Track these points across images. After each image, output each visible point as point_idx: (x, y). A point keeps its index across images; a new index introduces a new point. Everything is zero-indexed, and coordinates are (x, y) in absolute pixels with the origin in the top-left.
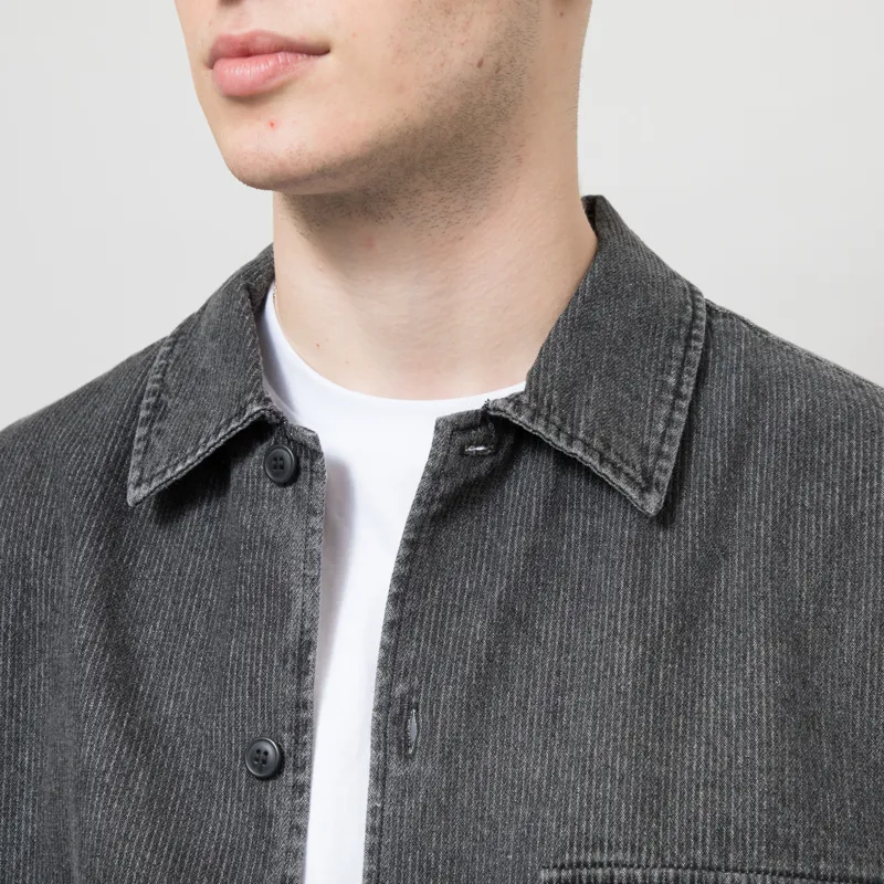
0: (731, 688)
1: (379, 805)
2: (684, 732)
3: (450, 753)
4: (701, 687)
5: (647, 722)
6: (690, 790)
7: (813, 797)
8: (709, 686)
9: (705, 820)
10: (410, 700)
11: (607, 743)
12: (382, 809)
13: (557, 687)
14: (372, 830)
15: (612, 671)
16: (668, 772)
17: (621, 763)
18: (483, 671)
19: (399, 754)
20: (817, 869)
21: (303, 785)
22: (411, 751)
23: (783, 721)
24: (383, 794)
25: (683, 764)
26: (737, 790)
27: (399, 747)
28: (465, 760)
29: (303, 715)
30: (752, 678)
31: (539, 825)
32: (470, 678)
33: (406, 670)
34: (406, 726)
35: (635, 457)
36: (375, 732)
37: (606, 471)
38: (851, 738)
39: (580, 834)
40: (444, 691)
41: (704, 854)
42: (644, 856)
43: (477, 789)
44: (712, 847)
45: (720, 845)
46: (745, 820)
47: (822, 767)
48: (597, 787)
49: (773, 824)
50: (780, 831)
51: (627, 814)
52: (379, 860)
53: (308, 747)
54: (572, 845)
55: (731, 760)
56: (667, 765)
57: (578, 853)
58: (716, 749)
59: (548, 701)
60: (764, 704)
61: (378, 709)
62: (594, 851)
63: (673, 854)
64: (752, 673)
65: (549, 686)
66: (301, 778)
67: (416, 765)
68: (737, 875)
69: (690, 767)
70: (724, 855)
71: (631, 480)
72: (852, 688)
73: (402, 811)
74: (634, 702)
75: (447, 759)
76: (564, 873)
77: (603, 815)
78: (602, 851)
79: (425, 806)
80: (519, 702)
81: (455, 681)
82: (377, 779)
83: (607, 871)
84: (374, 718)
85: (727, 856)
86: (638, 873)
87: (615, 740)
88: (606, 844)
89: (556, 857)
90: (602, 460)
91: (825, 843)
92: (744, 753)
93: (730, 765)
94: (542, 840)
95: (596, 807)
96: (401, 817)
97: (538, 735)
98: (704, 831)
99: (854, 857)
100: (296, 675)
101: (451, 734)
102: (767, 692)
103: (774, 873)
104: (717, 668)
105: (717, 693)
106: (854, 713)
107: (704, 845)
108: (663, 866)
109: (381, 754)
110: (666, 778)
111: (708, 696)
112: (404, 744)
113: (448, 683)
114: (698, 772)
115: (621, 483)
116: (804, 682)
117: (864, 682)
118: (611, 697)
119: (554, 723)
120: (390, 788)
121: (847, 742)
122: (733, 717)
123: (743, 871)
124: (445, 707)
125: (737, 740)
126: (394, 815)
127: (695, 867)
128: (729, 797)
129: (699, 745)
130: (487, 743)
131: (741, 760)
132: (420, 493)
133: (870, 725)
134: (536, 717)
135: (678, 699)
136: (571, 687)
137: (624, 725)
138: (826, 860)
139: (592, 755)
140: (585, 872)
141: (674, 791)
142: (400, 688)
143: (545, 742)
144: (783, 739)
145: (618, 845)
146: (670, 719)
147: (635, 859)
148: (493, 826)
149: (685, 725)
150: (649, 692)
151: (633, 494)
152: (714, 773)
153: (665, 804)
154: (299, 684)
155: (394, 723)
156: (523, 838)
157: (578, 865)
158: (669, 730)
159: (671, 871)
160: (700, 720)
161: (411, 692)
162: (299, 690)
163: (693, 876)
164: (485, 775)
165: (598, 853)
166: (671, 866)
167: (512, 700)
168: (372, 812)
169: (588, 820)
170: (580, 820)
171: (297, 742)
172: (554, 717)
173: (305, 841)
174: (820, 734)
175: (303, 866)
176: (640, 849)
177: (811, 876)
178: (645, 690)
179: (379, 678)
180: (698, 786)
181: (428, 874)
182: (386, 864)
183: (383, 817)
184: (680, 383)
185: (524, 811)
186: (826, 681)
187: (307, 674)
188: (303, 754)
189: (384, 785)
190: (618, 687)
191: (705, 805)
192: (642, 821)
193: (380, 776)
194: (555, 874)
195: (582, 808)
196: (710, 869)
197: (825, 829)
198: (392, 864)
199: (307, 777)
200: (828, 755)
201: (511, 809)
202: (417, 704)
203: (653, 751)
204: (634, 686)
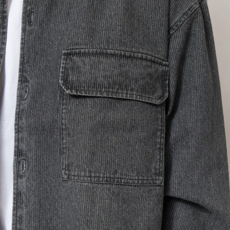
0: (113, 7)
1: (24, 37)
2: (100, 17)
3: (41, 24)
4: (105, 7)
5: (91, 14)
6: (101, 31)
7: (132, 33)
8: (107, 6)
9: (104, 38)
10: (31, 11)
11: (80, 20)
12: (25, 38)
13: (69, 7)
14: (22, 43)
15: (82, 2)
16: (96, 27)
17: (84, 25)
18: (50, 3)
19: (29, 24)
20: (132, 50)
21: (5, 32)
22: (32, 24)
23: (125, 14)
24: (25, 35)
25: (100, 25)
26: (113, 31)
27: (29, 23)
28: (45, 26)
29: (5, 14)
30: (118, 4)
31: (63, 40)
32: (47, 5)
33: (30, 3)
34: (30, 18)
36: (23, 19)
38: (143, 20)
39: (73, 42)
40: (40, 8)
41: (103, 45)
42: (88, 46)
43: (49, 33)
44: (105, 44)
45: (108, 43)
46: (114, 38)
47: (135, 26)
48: (78, 30)
49: (121, 38)
50: (123, 40)
51: (85, 36)
52: (24, 51)
53: (6, 22)
54: (71, 44)
55: (111, 24)
56: (96, 25)
57: (72, 46)
58: (108, 21)
59: (67, 11)
60: (120, 10)
61: (23, 13)
62: (76, 45)
63: (96, 46)
64: (118, 3)
65: (67, 7)
66: (4, 30)
67: (33, 27)
68: (111, 50)
69: (101, 26)
70: (108, 46)
72: (144, 8)
73: (30, 38)
74: (87, 10)
75: (41, 25)
76: (68, 51)
77: (79, 37)
78: (78, 46)
79: (35, 37)
80: (59, 11)
81: (43, 5)
82: (23, 31)
83: (79, 50)
84: (22, 15)
85: (109, 46)
86: (87, 50)
87: (82, 19)
88: (79, 44)
89: (67, 48)
91: (134, 44)
92: (115, 22)
93: (111, 25)
94: (64, 44)
95: (77, 35)
96: (29, 40)
97: (64, 19)
98: (104, 40)
99: (142, 48)
100: (2, 4)
101: (42, 19)
102: (121, 7)
103: (121, 50)
104: (110, 2)
105: (109, 8)
106: (144, 14)
107: (104, 44)
108: (93, 49)
109: (24, 25)
110: (95, 28)
111: (107, 9)
112: (30, 22)
113: (41, 6)
114: (103, 27)
116: (131, 6)
117: (147, 6)
118: (82, 8)
119: (68, 16)
120: (26, 33)
121: (142, 21)
122: (113, 14)
123: (113, 50)
124: (40, 12)
125: (113, 19)
126: (28, 40)
127: (101, 49)
128: (110, 32)
129: (104, 21)
130: (51, 22)
131: (114, 24)
133: (148, 17)
134: (63, 15)
135: (99, 9)
136: (73, 7)
137: (85, 15)
138: (134, 48)
139: (77, 23)
140: (74, 50)
141: (97, 32)
142: (29, 8)
143: (66, 21)
144: (125, 18)
145: (82, 44)
146: (97, 14)
147: (86, 47)
148: (52, 42)
149: (101, 16)
150: (92, 7)
152: (107, 27)
153: (95, 34)
154: (3, 6)
155: (27, 17)
156: (59, 44)
157: (72, 49)
158: (97, 17)
159: (95, 50)
160: (105, 15)
161: (32, 9)
162: (3, 8)
163: (100, 51)
164: (51, 29)
165: (77, 46)
166: (95, 49)
167: (58, 11)
168: (22, 39)
169: (75, 38)
170: (73, 38)
171: (3, 22)
172: (68, 15)
173: (6, 46)
174: (135, 19)
175: (5, 52)
176: (88, 45)
177: (130, 51)
178: (91, 7)
179: (23, 5)
180: (103, 30)
181: (36, 54)
182: (25, 52)
183: (25, 40)
185: (60, 38)
186: (137, 6)
187: (5, 4)
188: (5, 25)
189: (25, 32)
190: (84, 6)
191: (104, 34)
192: (88, 38)
193: (24, 30)
194: (66, 51)
195: (74, 36)
196: (105, 49)
197: (135, 41)
198: (27, 52)
199: (6, 30)
200: (136, 24)
201: (57, 37)
202: (33, 12)
203: (92, 22)
204: (88, 5)
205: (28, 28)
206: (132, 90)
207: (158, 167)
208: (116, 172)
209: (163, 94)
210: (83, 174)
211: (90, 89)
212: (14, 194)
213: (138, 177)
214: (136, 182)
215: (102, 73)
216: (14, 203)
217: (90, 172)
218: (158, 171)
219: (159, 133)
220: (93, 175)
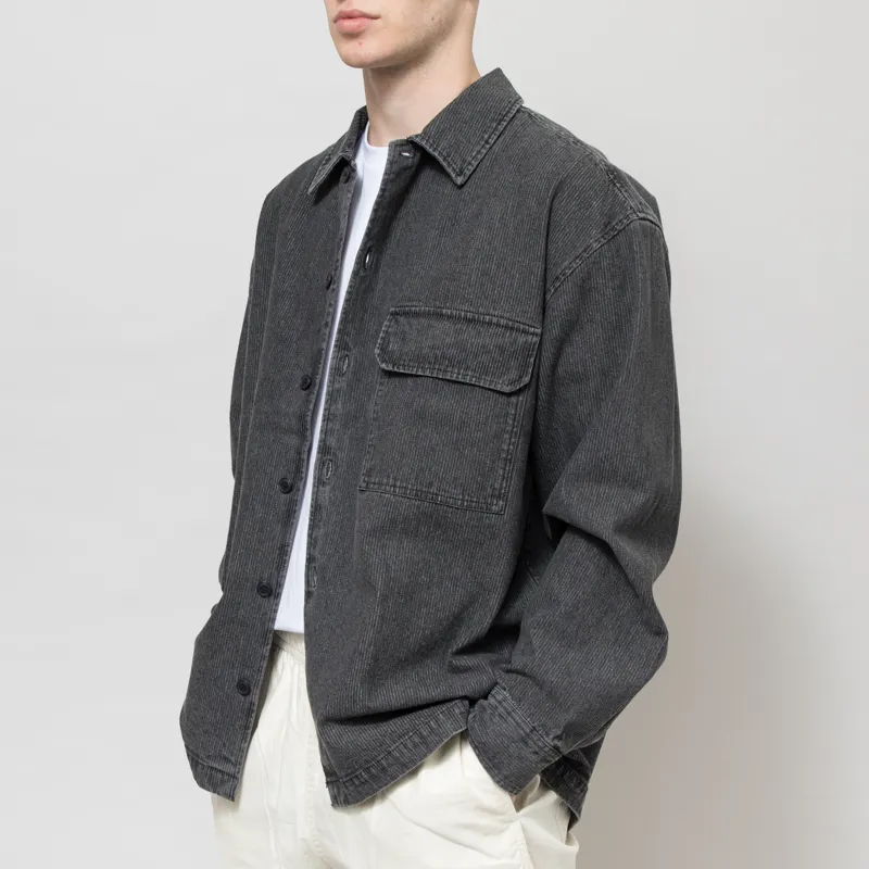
1: (354, 285)
9: (442, 291)
17: (422, 272)
20: (478, 310)
22: (366, 267)
24: (356, 281)
26: (454, 280)
28: (382, 273)
31: (395, 293)
33: (373, 237)
35: (459, 163)
36: (358, 258)
37: (445, 164)
39: (405, 296)
41: (439, 302)
42: (421, 303)
45: (445, 300)
46: (454, 291)
48: (413, 280)
49: (464, 293)
50: (466, 296)
51: (420, 289)
54: (402, 300)
57: (403, 302)
61: (360, 250)
62: (408, 301)
63: (430, 303)
67: (368, 272)
68: (453, 311)
71: (454, 170)
73: (361, 288)
76: (397, 309)
77: (413, 289)
79: (367, 287)
82: (355, 275)
83: (409, 308)
85: (446, 304)
86: (418, 309)
88: (411, 299)
89: (396, 304)
90: (444, 160)
91: (483, 302)
95: (411, 287)
98: (441, 295)
99: (493, 308)
103: (461, 310)
107: (440, 300)
108: (426, 307)
109: (358, 266)
110: (435, 277)
115: (449, 170)
123: (456, 309)
127: (436, 307)
131: (458, 270)
132: (386, 170)
138: (483, 308)
140: (403, 309)
142: (369, 244)
145: (415, 299)
147: (418, 304)
151: (453, 176)
157: (402, 307)
161: (372, 246)
163: (434, 310)
165: (409, 303)
166: (428, 307)
168: (351, 286)
169: (408, 292)
170: (406, 291)
176: (421, 301)
177: (475, 312)
183: (353, 289)
184: (489, 137)
189: (357, 278)
191: (443, 285)
192: (423, 292)
194: (395, 309)
195: (407, 287)
196: (440, 308)
197: (485, 297)
205: (362, 273)
206: (467, 369)
207: (497, 486)
208: (431, 484)
209: (521, 377)
210: (385, 481)
211: (411, 364)
212: (312, 506)
213: (464, 496)
214: (460, 502)
215: (429, 343)
216: (310, 519)
217: (395, 479)
218: (497, 493)
219: (507, 436)
220: (398, 484)
